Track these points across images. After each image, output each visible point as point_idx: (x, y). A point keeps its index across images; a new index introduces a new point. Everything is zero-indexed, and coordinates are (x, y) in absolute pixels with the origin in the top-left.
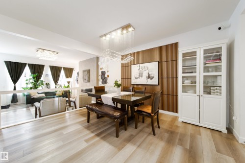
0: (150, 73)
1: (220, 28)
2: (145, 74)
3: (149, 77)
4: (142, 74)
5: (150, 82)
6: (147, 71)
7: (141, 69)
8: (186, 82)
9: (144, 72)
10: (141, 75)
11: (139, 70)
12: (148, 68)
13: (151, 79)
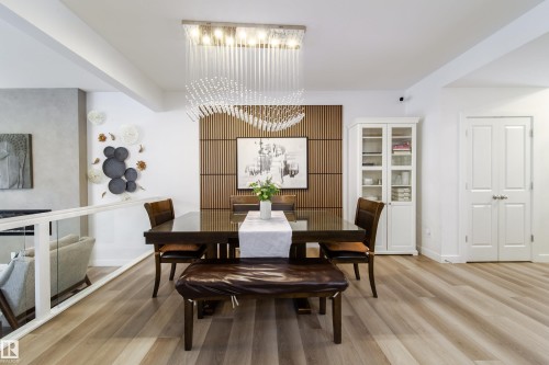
0: (288, 162)
1: (402, 99)
2: (277, 165)
3: (287, 171)
4: (270, 163)
5: (288, 183)
6: (282, 158)
7: (264, 151)
8: (368, 180)
9: (274, 159)
10: (265, 166)
11: (260, 152)
12: (283, 150)
13: (292, 176)
